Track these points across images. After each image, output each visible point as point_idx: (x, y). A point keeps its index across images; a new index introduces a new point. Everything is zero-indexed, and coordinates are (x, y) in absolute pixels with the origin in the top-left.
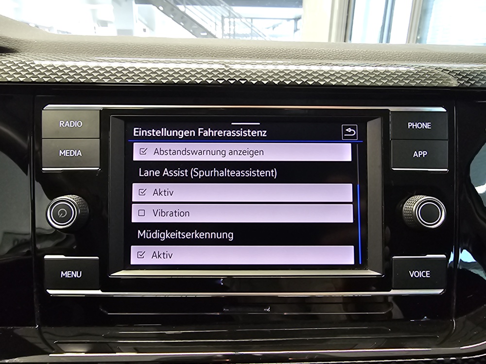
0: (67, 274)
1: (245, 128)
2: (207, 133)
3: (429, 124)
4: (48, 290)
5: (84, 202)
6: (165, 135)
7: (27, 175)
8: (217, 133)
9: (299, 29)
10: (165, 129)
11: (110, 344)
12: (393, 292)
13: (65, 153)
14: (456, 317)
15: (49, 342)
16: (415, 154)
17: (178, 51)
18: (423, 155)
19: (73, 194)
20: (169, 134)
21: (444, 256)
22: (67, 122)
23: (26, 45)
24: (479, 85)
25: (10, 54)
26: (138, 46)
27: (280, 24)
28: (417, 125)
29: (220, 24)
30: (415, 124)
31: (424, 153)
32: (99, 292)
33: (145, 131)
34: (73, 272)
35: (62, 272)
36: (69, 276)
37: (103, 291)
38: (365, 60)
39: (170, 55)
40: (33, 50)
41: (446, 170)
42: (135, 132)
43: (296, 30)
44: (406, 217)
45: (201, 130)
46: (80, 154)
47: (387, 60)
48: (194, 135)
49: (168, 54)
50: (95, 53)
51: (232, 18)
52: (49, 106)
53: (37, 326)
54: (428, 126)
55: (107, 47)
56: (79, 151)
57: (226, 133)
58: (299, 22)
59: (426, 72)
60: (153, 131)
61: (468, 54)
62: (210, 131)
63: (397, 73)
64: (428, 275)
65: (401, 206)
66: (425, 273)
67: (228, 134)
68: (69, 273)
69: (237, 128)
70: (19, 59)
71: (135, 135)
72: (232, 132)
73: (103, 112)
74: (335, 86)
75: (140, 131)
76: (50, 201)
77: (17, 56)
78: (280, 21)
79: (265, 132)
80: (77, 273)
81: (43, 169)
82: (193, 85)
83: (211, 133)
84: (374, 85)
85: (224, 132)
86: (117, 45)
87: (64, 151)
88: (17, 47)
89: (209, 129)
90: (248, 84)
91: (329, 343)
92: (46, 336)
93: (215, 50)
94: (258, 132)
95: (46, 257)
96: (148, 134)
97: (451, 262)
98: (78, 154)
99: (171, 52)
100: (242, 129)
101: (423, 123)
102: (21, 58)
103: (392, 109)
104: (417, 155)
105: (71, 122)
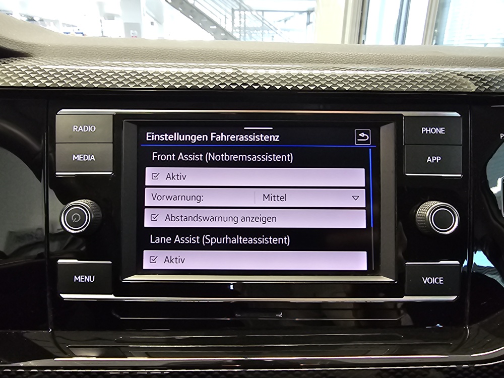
0: (80, 278)
1: (258, 132)
2: (219, 138)
3: (443, 129)
4: (61, 295)
5: (98, 207)
6: (178, 140)
7: (41, 182)
8: (229, 137)
9: (312, 23)
10: (178, 133)
11: (122, 349)
12: (406, 298)
13: (79, 157)
14: (469, 325)
15: (61, 346)
16: (429, 159)
17: (191, 55)
18: (436, 160)
19: (86, 199)
20: (182, 138)
21: (457, 262)
22: (81, 127)
23: (40, 50)
24: (493, 90)
25: (24, 58)
26: (152, 50)
27: (292, 16)
28: (430, 130)
29: (230, 17)
30: (428, 129)
31: (438, 159)
32: (112, 297)
33: (158, 136)
34: (86, 277)
35: (75, 277)
36: (82, 280)
37: (115, 296)
38: (379, 64)
39: (183, 59)
40: (46, 54)
41: (460, 175)
42: (148, 136)
43: (309, 23)
44: (420, 222)
45: (214, 135)
46: (94, 159)
47: (401, 64)
48: (207, 140)
49: (181, 58)
50: (108, 57)
51: (242, 10)
52: (63, 110)
53: (51, 330)
54: (442, 131)
55: (120, 51)
56: (93, 156)
57: (239, 137)
58: (312, 14)
59: (440, 77)
60: (166, 135)
61: (483, 58)
62: (222, 136)
63: (410, 78)
64: (441, 282)
65: (415, 211)
66: (439, 279)
67: (240, 138)
68: (82, 277)
69: (250, 132)
70: (33, 64)
71: (147, 139)
72: (245, 137)
73: (116, 117)
74: (348, 91)
75: (153, 136)
76: (64, 206)
77: (31, 61)
78: (292, 14)
79: (278, 136)
80: (90, 277)
81: (57, 174)
82: (206, 90)
83: (224, 137)
84: (387, 90)
85: (237, 136)
86: (130, 50)
87: (78, 156)
88: (31, 52)
89: (222, 134)
90: (261, 89)
91: (341, 349)
92: (59, 340)
93: (228, 54)
94: (271, 136)
95: (60, 261)
96: (160, 138)
97: (465, 266)
98: (91, 159)
99: (184, 56)
100: (254, 134)
101: (437, 129)
102: (35, 62)
103: (405, 113)
104: (430, 160)
105: (84, 126)
